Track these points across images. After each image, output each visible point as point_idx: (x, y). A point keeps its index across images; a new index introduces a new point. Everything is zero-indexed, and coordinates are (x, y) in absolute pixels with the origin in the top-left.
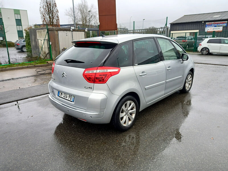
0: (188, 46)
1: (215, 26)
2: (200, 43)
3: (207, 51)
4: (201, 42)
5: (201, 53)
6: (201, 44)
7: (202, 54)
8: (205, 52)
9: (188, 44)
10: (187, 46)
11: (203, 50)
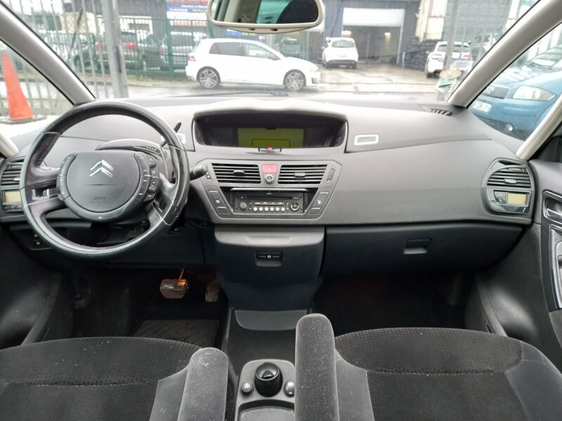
0: (147, 63)
1: (190, 11)
2: (190, 55)
3: (214, 78)
4: (190, 51)
5: (198, 84)
6: (193, 57)
7: (202, 88)
8: (208, 81)
9: (144, 56)
10: (145, 63)
11: (203, 76)
